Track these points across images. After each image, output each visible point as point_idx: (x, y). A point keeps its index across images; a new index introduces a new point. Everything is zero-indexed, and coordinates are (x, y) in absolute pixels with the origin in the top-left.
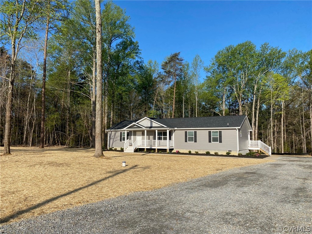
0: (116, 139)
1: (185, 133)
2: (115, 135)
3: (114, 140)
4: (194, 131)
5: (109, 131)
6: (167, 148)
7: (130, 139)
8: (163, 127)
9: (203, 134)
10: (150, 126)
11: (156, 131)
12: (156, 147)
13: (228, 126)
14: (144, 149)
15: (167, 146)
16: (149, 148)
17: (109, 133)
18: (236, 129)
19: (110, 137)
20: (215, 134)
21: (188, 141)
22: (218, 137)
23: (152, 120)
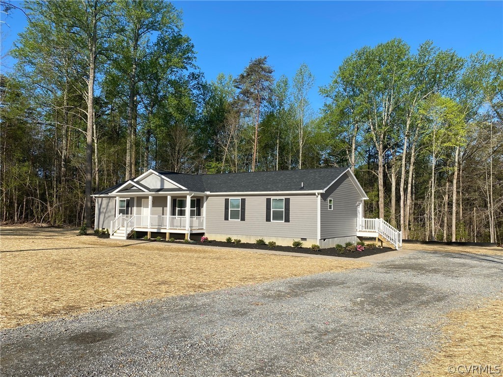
0: (110, 214)
1: (224, 201)
2: (108, 205)
3: (106, 215)
4: (240, 198)
5: (98, 197)
6: (187, 232)
7: (131, 214)
8: (180, 189)
9: (256, 204)
10: (159, 188)
11: (169, 198)
12: (167, 230)
13: (302, 189)
14: (146, 233)
15: (187, 228)
16: (155, 231)
17: (98, 203)
18: (314, 194)
19: (99, 210)
20: (279, 204)
21: (231, 219)
22: (284, 210)
23: (163, 177)
